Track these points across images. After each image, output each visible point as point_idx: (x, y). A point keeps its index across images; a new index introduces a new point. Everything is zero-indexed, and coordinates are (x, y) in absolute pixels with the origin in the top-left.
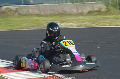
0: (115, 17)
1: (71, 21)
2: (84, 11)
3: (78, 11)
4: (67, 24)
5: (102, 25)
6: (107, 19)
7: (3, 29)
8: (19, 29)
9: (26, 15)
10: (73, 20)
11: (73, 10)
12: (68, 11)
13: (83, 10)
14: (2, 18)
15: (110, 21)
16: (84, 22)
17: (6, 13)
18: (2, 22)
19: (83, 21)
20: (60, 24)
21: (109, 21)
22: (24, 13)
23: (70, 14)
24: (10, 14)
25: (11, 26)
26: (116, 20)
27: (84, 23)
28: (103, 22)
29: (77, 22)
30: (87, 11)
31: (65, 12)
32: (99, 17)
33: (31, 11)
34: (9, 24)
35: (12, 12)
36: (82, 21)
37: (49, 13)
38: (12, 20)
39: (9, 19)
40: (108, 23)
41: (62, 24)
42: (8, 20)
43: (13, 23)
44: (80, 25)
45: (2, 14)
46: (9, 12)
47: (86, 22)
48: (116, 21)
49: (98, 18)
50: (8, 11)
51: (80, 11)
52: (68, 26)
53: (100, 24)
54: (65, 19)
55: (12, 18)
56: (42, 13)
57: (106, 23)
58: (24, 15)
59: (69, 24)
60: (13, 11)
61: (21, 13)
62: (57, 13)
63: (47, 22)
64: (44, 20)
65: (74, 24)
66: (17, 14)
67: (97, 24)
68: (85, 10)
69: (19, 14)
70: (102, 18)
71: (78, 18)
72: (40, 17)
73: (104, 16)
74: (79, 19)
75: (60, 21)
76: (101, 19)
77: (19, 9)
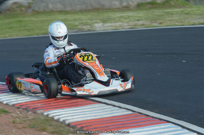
0: (182, 11)
1: (119, 20)
2: (131, 3)
3: (121, 3)
4: (113, 24)
5: (168, 24)
6: (172, 14)
7: (16, 35)
9: (44, 12)
10: (120, 17)
11: (114, 2)
12: (107, 4)
13: (128, 3)
15: (178, 18)
16: (138, 21)
17: (14, 11)
18: (12, 25)
19: (137, 18)
20: (103, 25)
21: (176, 18)
22: (41, 10)
23: (110, 9)
24: (20, 12)
26: (187, 16)
27: (140, 23)
28: (169, 19)
29: (127, 21)
30: (136, 3)
31: (103, 5)
32: (158, 12)
33: (51, 6)
34: (24, 26)
35: (23, 9)
36: (135, 19)
37: (78, 7)
38: (27, 21)
39: (19, 19)
40: (177, 22)
41: (105, 25)
42: (20, 21)
44: (135, 25)
45: (8, 12)
46: (18, 9)
47: (142, 20)
48: (187, 18)
49: (159, 14)
50: (17, 7)
51: (125, 4)
52: (116, 27)
53: (165, 22)
54: (108, 16)
55: (24, 17)
56: (68, 9)
57: (173, 20)
58: (42, 13)
59: (117, 24)
60: (24, 7)
61: (37, 9)
62: (90, 8)
63: (80, 22)
64: (75, 20)
65: (126, 25)
66: (30, 10)
67: (161, 23)
68: (133, 2)
69: (34, 10)
70: (163, 13)
71: (126, 14)
72: (66, 14)
73: (165, 11)
74: (129, 17)
75: (100, 20)
76: (163, 15)
77: (32, 3)
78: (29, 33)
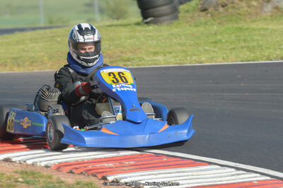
8: (275, 59)
14: (220, 23)
17: (233, 8)
18: (219, 37)
24: (246, 9)
25: (251, 49)
34: (245, 41)
38: (254, 30)
39: (242, 25)
43: (256, 38)
45: (221, 9)
46: (244, 4)
55: (255, 21)
66: (268, 8)
69: (277, 8)
78: (252, 55)
